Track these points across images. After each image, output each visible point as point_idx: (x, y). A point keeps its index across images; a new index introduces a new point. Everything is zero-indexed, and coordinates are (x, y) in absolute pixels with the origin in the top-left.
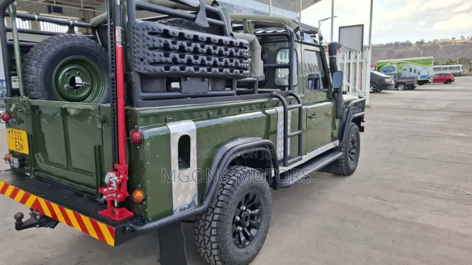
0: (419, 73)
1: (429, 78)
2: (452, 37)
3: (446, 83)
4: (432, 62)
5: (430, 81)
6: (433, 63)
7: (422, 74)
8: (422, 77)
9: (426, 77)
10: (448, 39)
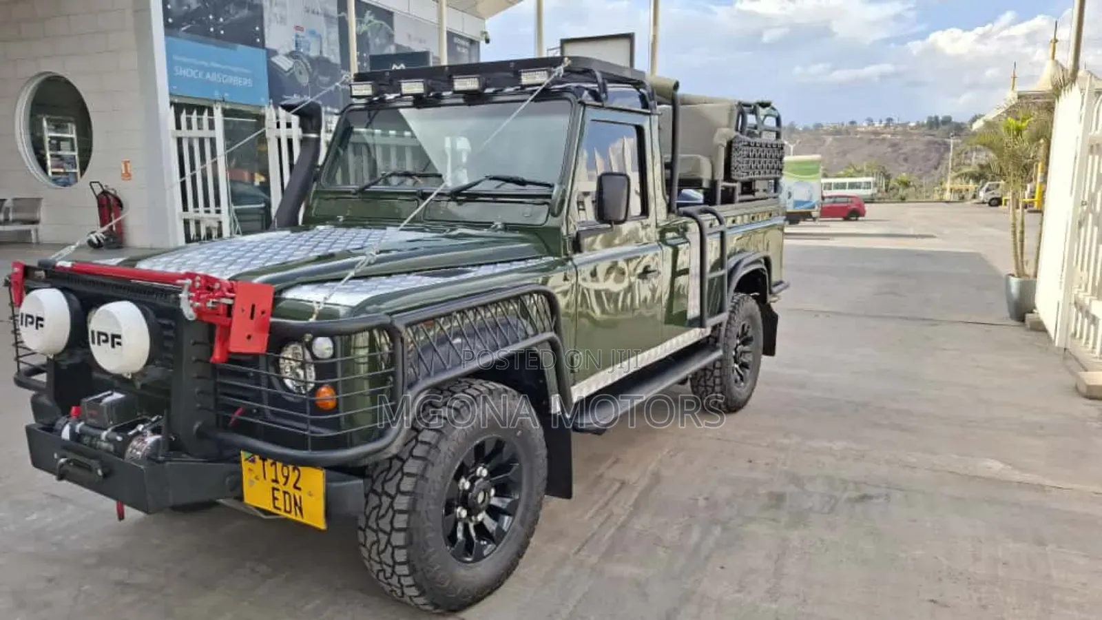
0: (790, 195)
1: (813, 207)
2: (851, 120)
3: (846, 219)
4: (818, 168)
5: (815, 214)
6: (821, 171)
7: (797, 196)
8: (797, 203)
9: (807, 205)
10: (843, 124)
